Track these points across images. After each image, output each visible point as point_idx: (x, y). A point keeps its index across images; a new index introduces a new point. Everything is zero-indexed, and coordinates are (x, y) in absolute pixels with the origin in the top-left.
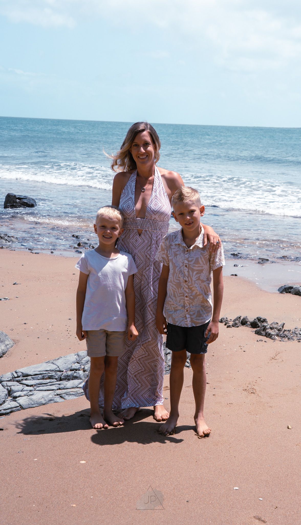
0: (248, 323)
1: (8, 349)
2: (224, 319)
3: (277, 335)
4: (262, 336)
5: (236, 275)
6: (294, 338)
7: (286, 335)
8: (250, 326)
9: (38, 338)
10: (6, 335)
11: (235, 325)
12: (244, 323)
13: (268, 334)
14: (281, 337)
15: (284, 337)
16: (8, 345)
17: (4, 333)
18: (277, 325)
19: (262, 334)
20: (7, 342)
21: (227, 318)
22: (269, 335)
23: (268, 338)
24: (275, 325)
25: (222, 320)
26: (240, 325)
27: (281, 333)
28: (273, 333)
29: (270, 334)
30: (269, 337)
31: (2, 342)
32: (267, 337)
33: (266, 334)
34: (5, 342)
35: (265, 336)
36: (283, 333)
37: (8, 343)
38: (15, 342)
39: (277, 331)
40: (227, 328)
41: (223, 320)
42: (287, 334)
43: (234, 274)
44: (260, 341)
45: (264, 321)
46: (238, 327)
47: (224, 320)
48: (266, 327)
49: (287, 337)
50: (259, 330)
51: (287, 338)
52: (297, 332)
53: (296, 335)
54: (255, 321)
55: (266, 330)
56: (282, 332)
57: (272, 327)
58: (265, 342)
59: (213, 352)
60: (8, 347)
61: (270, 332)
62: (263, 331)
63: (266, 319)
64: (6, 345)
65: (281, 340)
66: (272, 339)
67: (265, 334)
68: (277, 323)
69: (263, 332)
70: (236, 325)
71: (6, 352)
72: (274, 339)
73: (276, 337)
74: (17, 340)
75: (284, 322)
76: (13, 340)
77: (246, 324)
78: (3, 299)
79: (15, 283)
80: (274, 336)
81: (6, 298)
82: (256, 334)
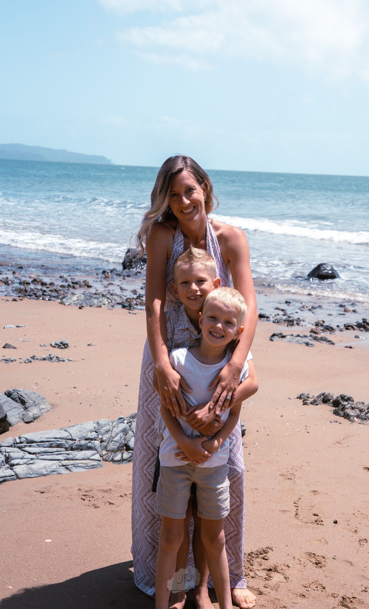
0: (331, 401)
1: (42, 413)
2: (303, 395)
3: (358, 417)
4: (340, 416)
5: (351, 347)
7: (368, 417)
8: (331, 405)
9: (80, 404)
10: (44, 398)
11: (314, 403)
12: (325, 400)
13: (346, 414)
14: (362, 419)
15: (366, 419)
16: (43, 409)
17: (42, 396)
18: (362, 405)
19: (340, 414)
20: (42, 406)
21: (308, 394)
22: (347, 416)
23: (346, 420)
24: (360, 404)
25: (302, 396)
26: (321, 403)
27: (362, 415)
28: (352, 414)
29: (348, 415)
30: (347, 418)
31: (37, 405)
32: (345, 418)
33: (345, 414)
34: (40, 406)
35: (343, 416)
36: (365, 415)
37: (44, 407)
38: (53, 406)
39: (358, 412)
40: (303, 405)
41: (303, 397)
43: (349, 346)
44: (334, 422)
45: (349, 399)
46: (317, 405)
47: (304, 396)
50: (337, 410)
54: (337, 399)
55: (345, 410)
56: (364, 413)
57: (354, 407)
58: (340, 423)
59: (270, 430)
60: (43, 411)
61: (348, 412)
62: (342, 411)
63: (351, 398)
64: (41, 410)
65: (361, 422)
66: (350, 421)
67: (343, 414)
68: (363, 403)
69: (341, 412)
70: (316, 403)
71: (39, 417)
72: (353, 421)
73: (356, 419)
74: (57, 405)
76: (50, 404)
77: (328, 402)
78: (66, 361)
79: (89, 343)
80: (354, 417)
81: (71, 359)
82: (334, 413)
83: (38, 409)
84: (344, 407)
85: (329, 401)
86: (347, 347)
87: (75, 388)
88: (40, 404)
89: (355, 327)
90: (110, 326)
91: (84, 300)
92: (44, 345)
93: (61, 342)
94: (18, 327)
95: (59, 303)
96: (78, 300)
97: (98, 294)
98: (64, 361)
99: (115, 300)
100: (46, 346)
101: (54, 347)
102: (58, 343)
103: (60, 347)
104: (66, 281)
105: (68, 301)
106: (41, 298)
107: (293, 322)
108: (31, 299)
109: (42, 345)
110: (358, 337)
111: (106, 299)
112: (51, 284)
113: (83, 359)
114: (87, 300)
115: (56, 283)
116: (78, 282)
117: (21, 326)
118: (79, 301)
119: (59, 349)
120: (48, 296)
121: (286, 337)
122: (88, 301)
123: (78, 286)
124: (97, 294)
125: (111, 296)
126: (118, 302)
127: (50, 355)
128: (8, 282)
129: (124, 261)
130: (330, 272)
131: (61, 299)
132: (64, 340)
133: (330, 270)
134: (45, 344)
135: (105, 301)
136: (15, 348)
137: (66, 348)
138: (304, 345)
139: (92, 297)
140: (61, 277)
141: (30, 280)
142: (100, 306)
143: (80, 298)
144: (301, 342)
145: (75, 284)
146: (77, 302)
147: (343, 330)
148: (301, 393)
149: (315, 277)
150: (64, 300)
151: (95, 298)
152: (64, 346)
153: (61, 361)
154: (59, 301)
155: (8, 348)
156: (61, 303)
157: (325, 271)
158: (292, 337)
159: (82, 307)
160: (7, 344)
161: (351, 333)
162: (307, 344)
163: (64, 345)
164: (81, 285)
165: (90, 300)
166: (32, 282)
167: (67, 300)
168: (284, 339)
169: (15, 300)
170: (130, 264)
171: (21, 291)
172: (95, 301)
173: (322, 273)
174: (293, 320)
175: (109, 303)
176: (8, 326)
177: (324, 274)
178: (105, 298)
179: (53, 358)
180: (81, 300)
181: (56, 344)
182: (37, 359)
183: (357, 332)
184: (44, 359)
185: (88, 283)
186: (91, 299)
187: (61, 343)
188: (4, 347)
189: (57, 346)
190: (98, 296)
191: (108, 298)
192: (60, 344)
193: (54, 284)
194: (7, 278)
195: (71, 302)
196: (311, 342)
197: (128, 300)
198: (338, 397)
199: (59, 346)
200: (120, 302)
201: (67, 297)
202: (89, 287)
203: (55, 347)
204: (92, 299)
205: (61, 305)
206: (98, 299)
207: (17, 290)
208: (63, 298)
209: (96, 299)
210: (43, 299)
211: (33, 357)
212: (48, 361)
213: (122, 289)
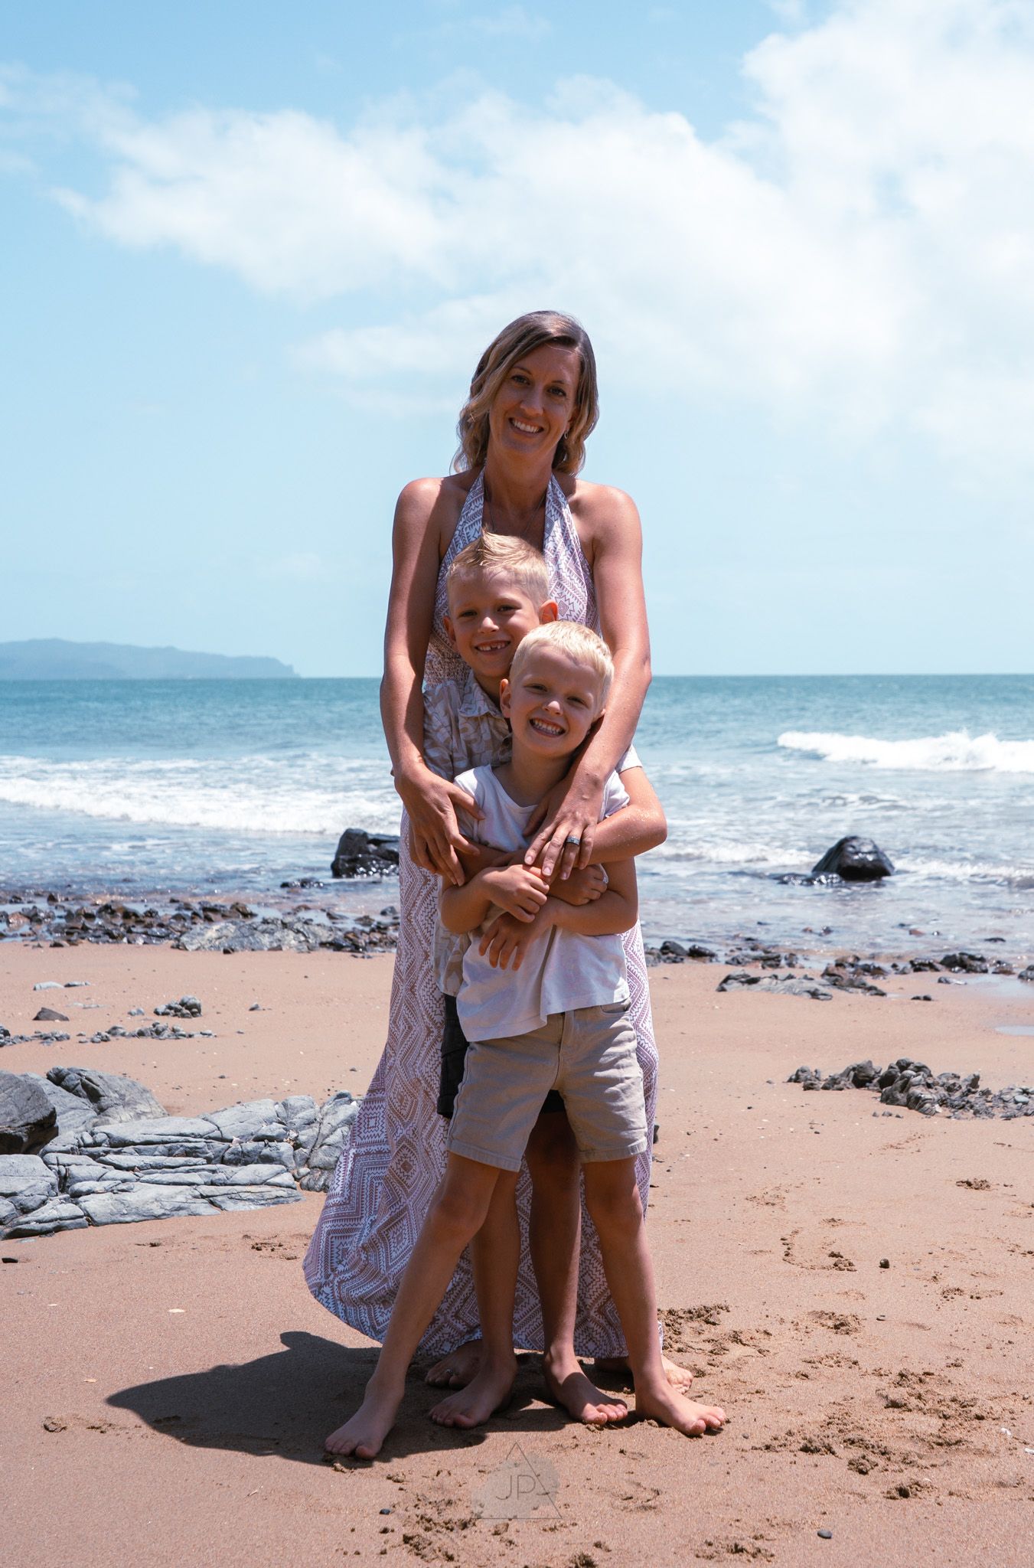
0: (877, 1079)
2: (803, 1071)
3: (943, 1102)
4: (898, 1104)
5: (927, 999)
6: (995, 1111)
7: (968, 1102)
8: (876, 1087)
10: (145, 1091)
11: (832, 1084)
12: (860, 1078)
13: (914, 1099)
14: (953, 1106)
15: (963, 1107)
17: (141, 1085)
18: (955, 1079)
19: (898, 1100)
20: (142, 1108)
21: (817, 1071)
22: (915, 1103)
23: (913, 1111)
24: (949, 1079)
25: (800, 1073)
26: (851, 1086)
27: (953, 1098)
28: (928, 1096)
29: (918, 1098)
30: (918, 1107)
32: (910, 1109)
33: (909, 1099)
34: (137, 1107)
35: (906, 1105)
36: (961, 1097)
37: (148, 1110)
38: (169, 1109)
39: (943, 1092)
40: (805, 1090)
41: (803, 1076)
42: (972, 1100)
43: (922, 995)
44: (883, 1115)
45: (920, 1068)
46: (841, 1089)
47: (805, 1074)
48: (909, 1078)
49: (972, 1107)
50: (891, 1089)
51: (972, 1111)
52: (1007, 1097)
53: (1002, 1105)
54: (890, 1072)
55: (910, 1088)
57: (934, 1083)
58: (898, 1116)
59: (722, 1132)
61: (920, 1093)
62: (901, 1092)
63: (927, 1066)
64: (138, 1115)
65: (952, 1114)
66: (924, 1113)
67: (905, 1100)
68: (957, 1076)
69: (899, 1096)
70: (836, 1086)
72: (930, 1113)
73: (937, 1107)
74: (178, 1108)
75: (977, 1074)
76: (163, 1103)
77: (868, 1084)
78: (197, 1036)
79: (253, 1005)
80: (933, 1104)
81: (209, 1032)
82: (882, 1101)
83: (132, 1114)
84: (907, 1082)
85: (871, 1082)
86: (917, 998)
87: (222, 1077)
88: (136, 1103)
89: (939, 966)
90: (306, 977)
91: (237, 937)
92: (139, 1012)
93: (182, 1001)
94: (68, 986)
95: (172, 947)
96: (219, 938)
97: (273, 923)
98: (190, 1036)
99: (315, 935)
100: (143, 1014)
101: (164, 1014)
102: (173, 1005)
103: (179, 1014)
104: (188, 907)
105: (195, 941)
106: (125, 940)
107: (779, 961)
108: (98, 943)
109: (134, 1011)
110: (947, 982)
111: (292, 934)
112: (150, 914)
113: (239, 1032)
114: (244, 936)
115: (161, 913)
116: (218, 908)
117: (76, 983)
118: (223, 939)
119: (176, 1018)
120: (144, 936)
121: (760, 983)
122: (245, 941)
123: (219, 917)
124: (268, 923)
125: (306, 927)
126: (324, 940)
127: (154, 1026)
128: (36, 915)
129: (337, 859)
130: (870, 858)
131: (177, 939)
132: (190, 997)
133: (870, 853)
134: (142, 1010)
135: (290, 938)
136: (66, 1019)
137: (194, 1014)
138: (807, 996)
139: (255, 929)
140: (173, 901)
141: (94, 911)
142: (279, 948)
143: (225, 932)
144: (797, 990)
145: (209, 913)
146: (217, 943)
147: (906, 971)
148: (799, 1067)
149: (832, 872)
150: (184, 939)
151: (264, 932)
152: (191, 1010)
153: (184, 1036)
154: (172, 942)
155: (47, 1019)
156: (178, 947)
157: (856, 857)
158: (775, 981)
159: (233, 950)
160: (43, 1010)
161: (929, 976)
162: (814, 994)
163: (189, 1008)
164: (228, 914)
165: (251, 938)
166: (100, 911)
167: (193, 938)
168: (754, 986)
169: (56, 945)
170: (351, 865)
171: (72, 931)
172: (266, 940)
173: (849, 862)
174: (778, 957)
175: (300, 942)
176: (44, 985)
177: (855, 864)
178: (291, 932)
179: (164, 1030)
180: (227, 937)
181: (170, 1008)
182: (123, 1035)
183: (945, 973)
184: (141, 1034)
185: (244, 907)
186: (253, 935)
187: (183, 1004)
188: (37, 1018)
189: (173, 1011)
190: (271, 926)
191: (298, 932)
192: (180, 1007)
193: (157, 913)
194: (34, 907)
195: (203, 943)
196: (823, 990)
197: (350, 936)
198: (891, 1067)
199: (177, 1010)
200: (330, 939)
201: (192, 932)
202: (247, 915)
203: (167, 1014)
204: (257, 934)
205: (177, 951)
206: (271, 933)
207: (63, 929)
208: (182, 933)
209: (267, 935)
210: (129, 942)
211: (113, 1031)
212: (150, 1038)
213: (330, 916)
